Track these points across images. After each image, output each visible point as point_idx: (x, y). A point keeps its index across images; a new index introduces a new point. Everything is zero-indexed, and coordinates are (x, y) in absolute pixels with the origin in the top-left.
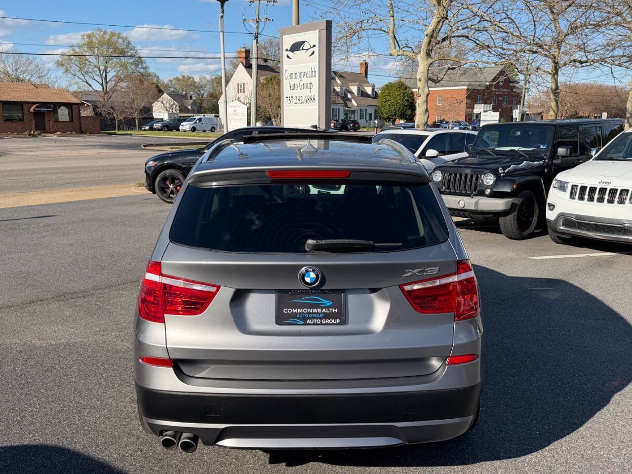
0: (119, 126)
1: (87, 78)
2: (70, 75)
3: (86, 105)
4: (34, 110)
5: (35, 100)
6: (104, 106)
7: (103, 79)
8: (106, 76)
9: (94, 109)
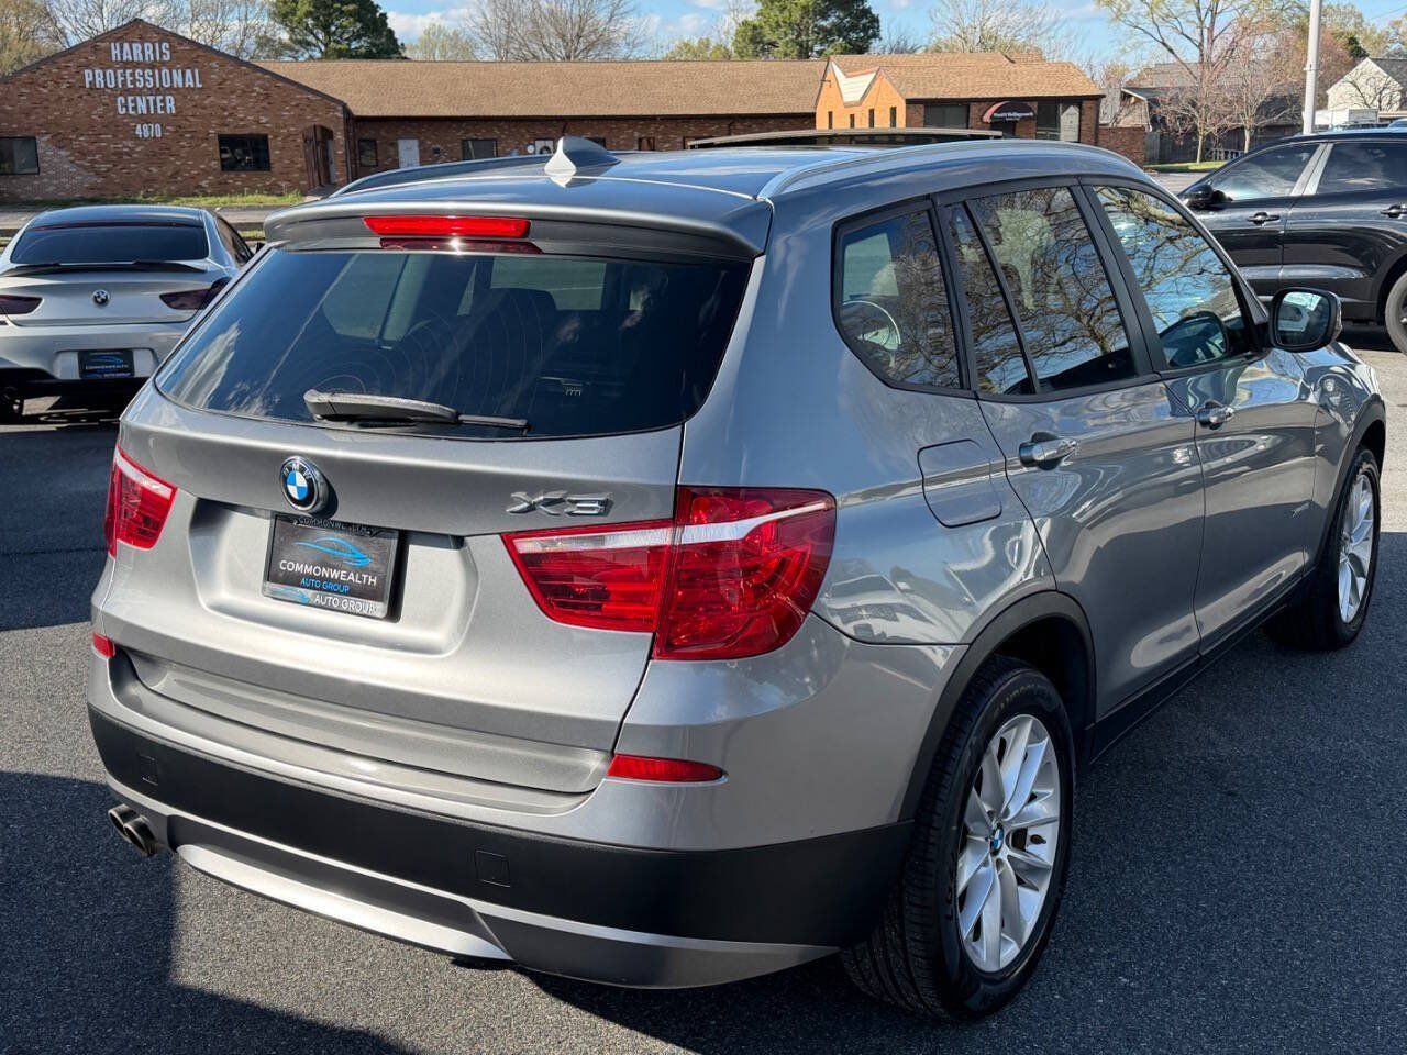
0: (1206, 149)
1: (1165, 31)
2: (1124, 27)
3: (1133, 100)
4: (992, 117)
5: (997, 95)
6: (1175, 100)
7: (1205, 32)
8: (1213, 23)
9: (1150, 108)
